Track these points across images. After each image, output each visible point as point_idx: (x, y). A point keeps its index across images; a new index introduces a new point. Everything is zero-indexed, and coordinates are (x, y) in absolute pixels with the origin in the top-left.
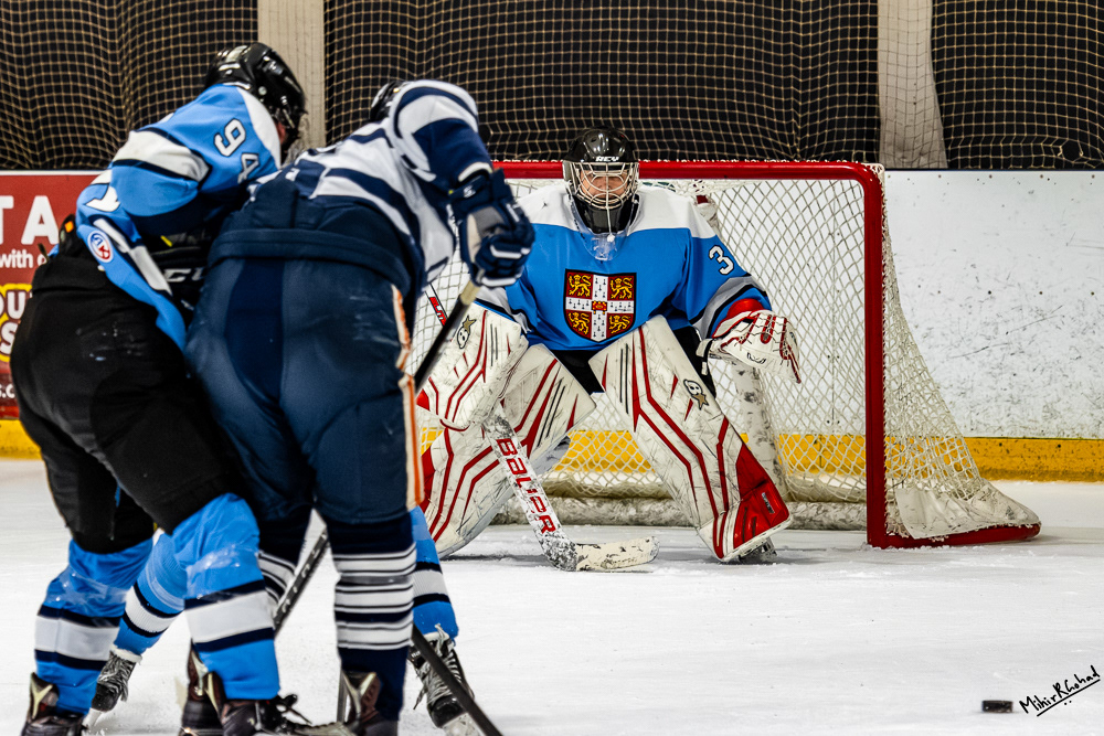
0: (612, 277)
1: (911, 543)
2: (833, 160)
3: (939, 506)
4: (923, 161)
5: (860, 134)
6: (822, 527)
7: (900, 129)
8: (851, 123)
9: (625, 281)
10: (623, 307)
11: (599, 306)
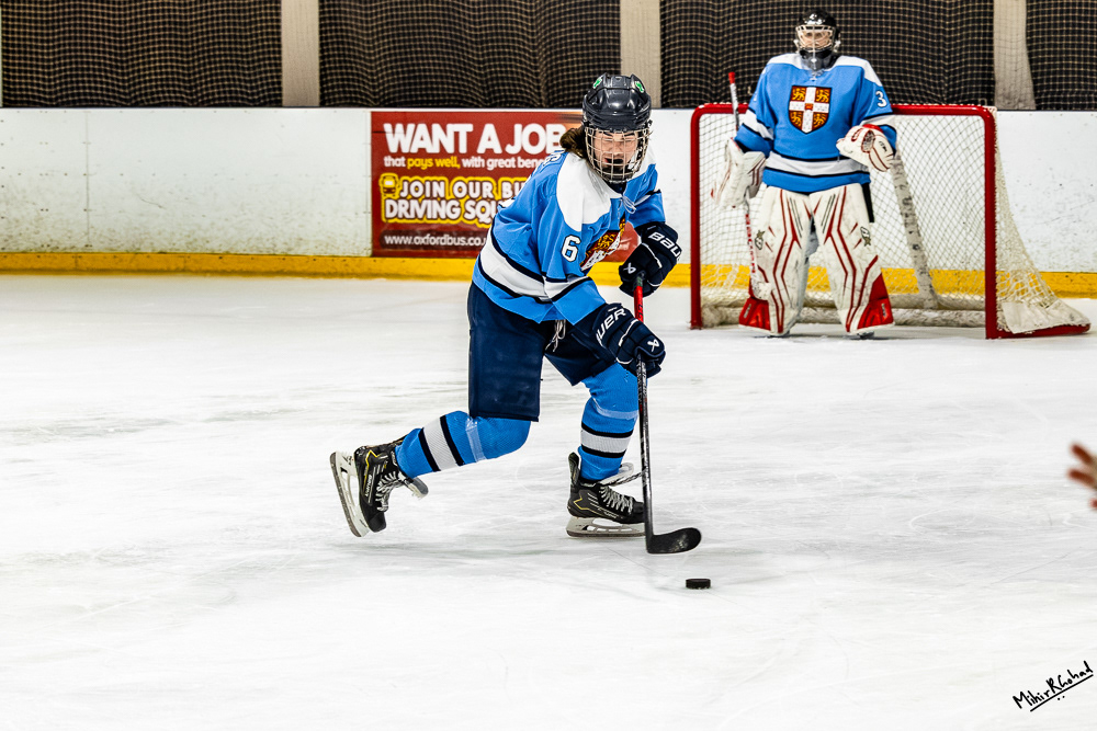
0: (818, 88)
1: (1010, 335)
2: (965, 104)
3: (1029, 313)
4: (1021, 105)
5: (983, 89)
6: (959, 325)
7: (1007, 86)
8: (977, 82)
9: (824, 91)
10: (823, 108)
11: (809, 107)
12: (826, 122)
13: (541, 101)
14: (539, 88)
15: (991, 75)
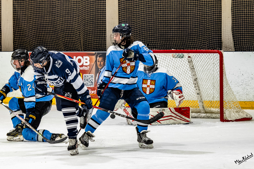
0: (151, 80)
1: (228, 121)
2: (214, 50)
3: (233, 114)
4: (230, 50)
5: (218, 45)
6: (211, 118)
7: (226, 44)
8: (217, 43)
9: (153, 81)
10: (153, 87)
11: (148, 86)
12: (154, 91)
13: (82, 49)
14: (81, 45)
15: (221, 41)
